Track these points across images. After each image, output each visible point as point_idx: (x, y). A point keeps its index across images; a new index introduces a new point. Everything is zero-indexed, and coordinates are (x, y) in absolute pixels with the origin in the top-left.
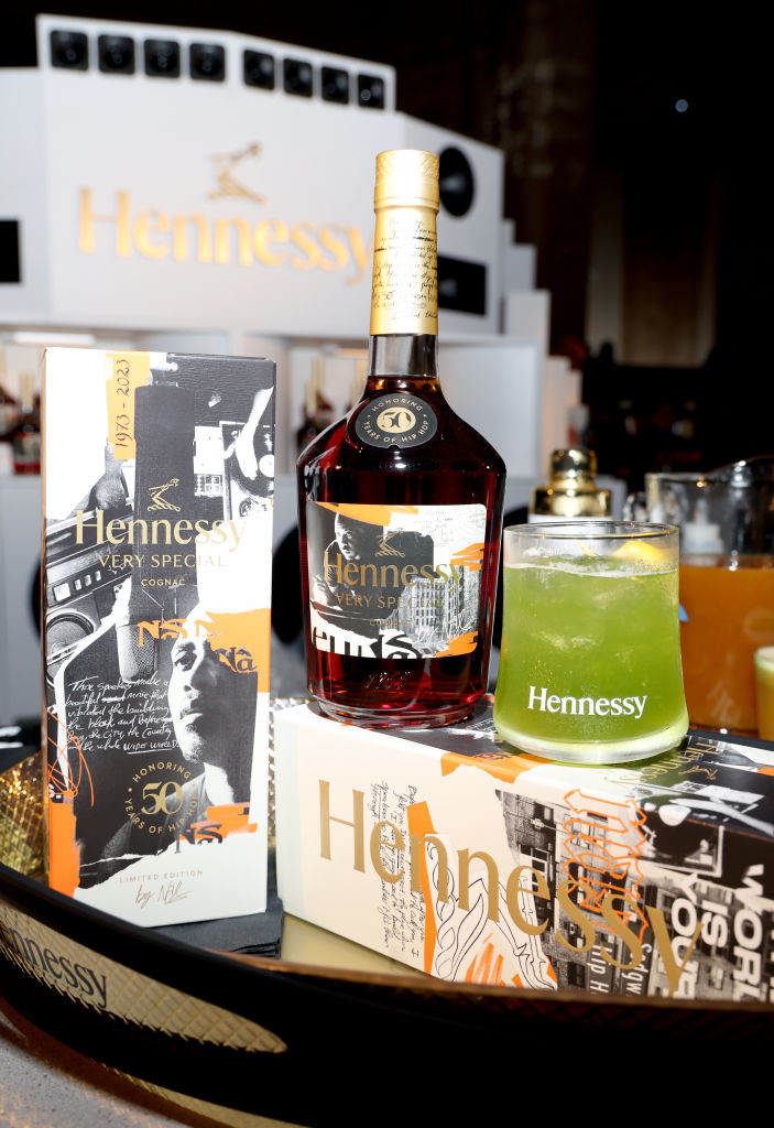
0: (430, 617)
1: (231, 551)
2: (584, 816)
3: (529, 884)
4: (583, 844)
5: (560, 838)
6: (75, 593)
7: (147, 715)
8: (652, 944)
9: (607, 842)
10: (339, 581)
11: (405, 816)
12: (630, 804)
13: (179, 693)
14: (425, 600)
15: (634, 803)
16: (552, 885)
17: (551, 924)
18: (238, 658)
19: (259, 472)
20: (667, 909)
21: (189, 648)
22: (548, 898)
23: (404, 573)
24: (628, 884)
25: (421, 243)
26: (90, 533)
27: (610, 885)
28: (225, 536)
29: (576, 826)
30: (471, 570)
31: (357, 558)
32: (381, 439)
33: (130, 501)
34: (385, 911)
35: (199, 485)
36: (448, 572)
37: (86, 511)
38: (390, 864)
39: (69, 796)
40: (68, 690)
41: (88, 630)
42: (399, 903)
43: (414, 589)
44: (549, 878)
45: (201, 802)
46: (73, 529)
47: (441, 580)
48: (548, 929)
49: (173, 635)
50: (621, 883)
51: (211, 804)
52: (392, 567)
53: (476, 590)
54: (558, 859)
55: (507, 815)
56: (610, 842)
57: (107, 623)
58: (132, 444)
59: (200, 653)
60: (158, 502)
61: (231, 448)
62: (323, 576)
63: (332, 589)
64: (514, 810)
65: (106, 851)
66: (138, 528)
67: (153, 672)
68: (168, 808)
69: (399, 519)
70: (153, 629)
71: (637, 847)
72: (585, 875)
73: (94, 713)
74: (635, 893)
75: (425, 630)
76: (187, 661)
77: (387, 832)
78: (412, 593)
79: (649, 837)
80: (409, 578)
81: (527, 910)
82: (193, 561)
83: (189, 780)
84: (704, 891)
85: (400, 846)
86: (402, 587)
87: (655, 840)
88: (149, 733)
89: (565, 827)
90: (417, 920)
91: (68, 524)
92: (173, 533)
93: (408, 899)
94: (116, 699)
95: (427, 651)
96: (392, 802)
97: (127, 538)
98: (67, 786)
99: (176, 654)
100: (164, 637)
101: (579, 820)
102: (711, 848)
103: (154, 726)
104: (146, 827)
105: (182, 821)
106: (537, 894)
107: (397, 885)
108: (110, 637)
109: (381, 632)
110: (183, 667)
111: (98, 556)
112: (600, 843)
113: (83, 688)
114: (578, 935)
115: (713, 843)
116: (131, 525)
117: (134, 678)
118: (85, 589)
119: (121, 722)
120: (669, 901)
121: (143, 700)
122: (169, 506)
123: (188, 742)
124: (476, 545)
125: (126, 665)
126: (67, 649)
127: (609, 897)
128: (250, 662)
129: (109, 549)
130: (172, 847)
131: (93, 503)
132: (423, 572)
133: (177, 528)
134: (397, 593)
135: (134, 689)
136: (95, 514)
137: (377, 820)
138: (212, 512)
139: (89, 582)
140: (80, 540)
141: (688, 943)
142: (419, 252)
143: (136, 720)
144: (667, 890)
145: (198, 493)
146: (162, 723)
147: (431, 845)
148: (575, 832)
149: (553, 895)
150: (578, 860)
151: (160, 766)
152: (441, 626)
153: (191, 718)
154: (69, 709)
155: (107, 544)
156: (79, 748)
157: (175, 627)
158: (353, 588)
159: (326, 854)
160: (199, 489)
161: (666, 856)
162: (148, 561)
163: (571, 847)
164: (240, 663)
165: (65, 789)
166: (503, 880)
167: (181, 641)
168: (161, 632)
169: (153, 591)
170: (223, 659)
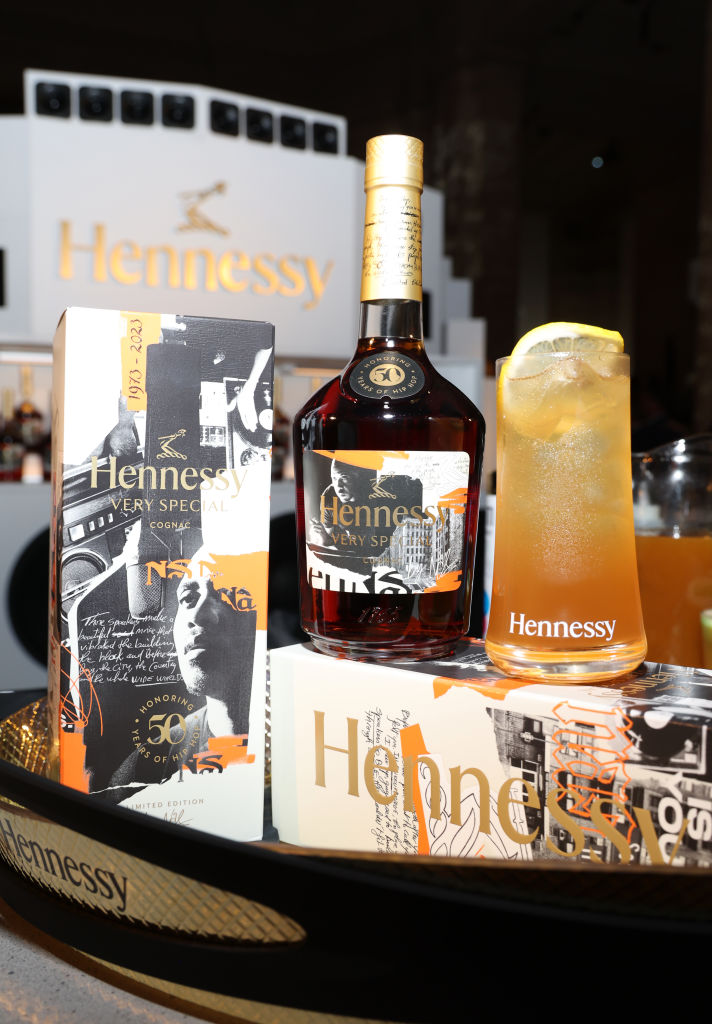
0: (419, 555)
1: (234, 497)
2: (572, 726)
3: (520, 795)
4: (572, 753)
5: (549, 748)
6: (88, 534)
7: (154, 650)
8: (640, 844)
9: (595, 749)
10: (335, 523)
11: (398, 739)
12: (617, 711)
13: (184, 629)
14: (415, 539)
15: (620, 710)
16: (542, 794)
17: (542, 831)
18: (238, 597)
19: (259, 425)
20: (654, 809)
21: (194, 587)
22: (538, 806)
23: (396, 513)
24: (615, 787)
25: (407, 218)
26: (104, 478)
27: (598, 790)
28: (227, 483)
29: (565, 736)
30: (456, 512)
31: (352, 500)
32: (374, 392)
33: (141, 448)
34: (378, 832)
35: (204, 435)
36: (436, 514)
37: (100, 457)
38: (384, 786)
39: (80, 725)
40: (80, 625)
41: (101, 569)
42: (392, 823)
43: (404, 528)
44: (539, 788)
45: (203, 733)
46: (88, 474)
47: (429, 521)
48: (538, 837)
49: (179, 575)
50: (609, 787)
51: (212, 735)
52: (384, 508)
53: (460, 531)
54: (547, 769)
55: (498, 731)
56: (598, 749)
57: (117, 563)
58: (143, 397)
59: (203, 592)
60: (167, 451)
61: (233, 402)
62: (319, 518)
63: (328, 530)
64: (505, 725)
65: (114, 779)
66: (148, 474)
67: (160, 609)
68: (172, 739)
69: (391, 464)
70: (161, 569)
71: (624, 752)
72: (574, 782)
73: (105, 647)
74: (623, 796)
75: (414, 567)
76: (192, 599)
77: (381, 756)
78: (402, 532)
79: (635, 740)
80: (400, 519)
81: (518, 821)
82: (198, 506)
83: (191, 712)
84: (689, 788)
85: (393, 768)
86: (393, 527)
87: (641, 743)
88: (155, 667)
89: (554, 739)
90: (410, 839)
91: (84, 469)
92: (180, 480)
93: (401, 819)
94: (125, 634)
95: (416, 587)
96: (386, 726)
97: (137, 484)
98: (78, 716)
99: (181, 592)
100: (170, 576)
101: (567, 730)
102: (695, 747)
103: (160, 660)
104: (152, 757)
105: (185, 751)
106: (527, 804)
107: (391, 807)
108: (121, 576)
109: (374, 569)
110: (187, 604)
111: (111, 499)
112: (588, 750)
113: (95, 623)
114: (567, 840)
115: (697, 742)
116: (142, 471)
117: (142, 615)
118: (98, 530)
119: (129, 656)
120: (655, 801)
121: (150, 635)
122: (176, 454)
123: (191, 676)
124: (460, 490)
125: (135, 601)
126: (80, 586)
127: (597, 801)
128: (249, 601)
129: (121, 493)
130: (176, 776)
131: (107, 450)
132: (413, 512)
133: (184, 475)
134: (389, 532)
135: (143, 625)
136: (108, 460)
137: (371, 745)
138: (216, 461)
139: (102, 524)
140: (94, 484)
141: (674, 839)
142: (406, 226)
143: (144, 654)
144: (653, 790)
145: (203, 443)
146: (167, 658)
147: (424, 765)
148: (563, 742)
149: (543, 803)
150: (567, 769)
151: (166, 698)
152: (428, 564)
153: (195, 653)
154: (81, 643)
155: (119, 488)
156: (90, 680)
157: (180, 567)
158: (347, 528)
159: (321, 781)
160: (204, 439)
161: (651, 758)
162: (156, 505)
163: (560, 757)
164: (240, 602)
165: (76, 719)
166: (494, 793)
167: (186, 580)
168: (168, 571)
169: (160, 533)
170: (225, 598)
